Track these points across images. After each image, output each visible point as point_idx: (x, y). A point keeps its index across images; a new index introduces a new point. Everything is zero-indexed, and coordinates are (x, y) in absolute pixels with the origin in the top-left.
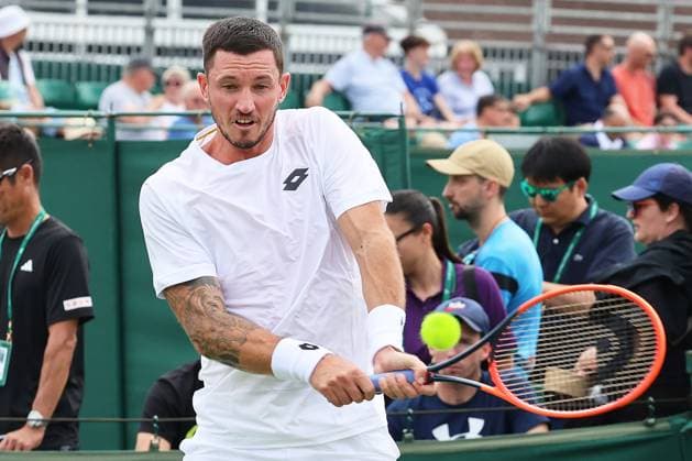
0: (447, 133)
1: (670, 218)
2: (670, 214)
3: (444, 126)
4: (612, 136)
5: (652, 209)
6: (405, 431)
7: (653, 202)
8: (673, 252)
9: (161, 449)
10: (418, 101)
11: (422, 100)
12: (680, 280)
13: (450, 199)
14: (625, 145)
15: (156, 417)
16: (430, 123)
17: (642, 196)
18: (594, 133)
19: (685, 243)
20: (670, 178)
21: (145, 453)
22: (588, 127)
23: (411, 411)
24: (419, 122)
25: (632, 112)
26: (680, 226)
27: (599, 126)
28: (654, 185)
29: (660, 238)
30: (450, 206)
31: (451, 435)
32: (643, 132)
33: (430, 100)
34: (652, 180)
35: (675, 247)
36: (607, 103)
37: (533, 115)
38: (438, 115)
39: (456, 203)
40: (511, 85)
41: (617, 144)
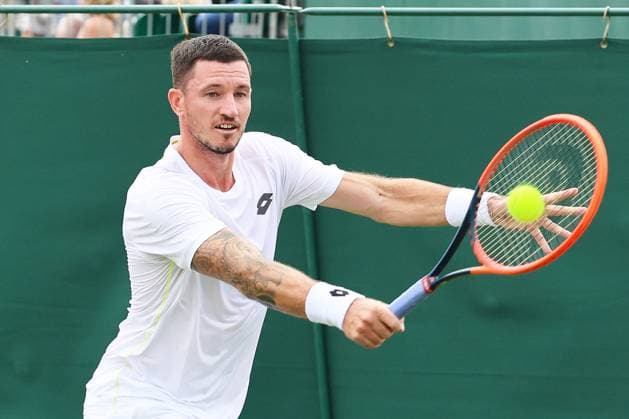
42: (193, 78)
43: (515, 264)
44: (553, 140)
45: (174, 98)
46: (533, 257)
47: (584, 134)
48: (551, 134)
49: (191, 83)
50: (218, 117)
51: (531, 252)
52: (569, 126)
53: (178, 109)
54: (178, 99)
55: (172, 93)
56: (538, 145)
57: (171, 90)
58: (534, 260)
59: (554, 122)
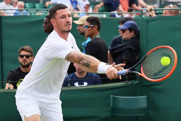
0: (79, 14)
1: (132, 34)
2: (132, 33)
3: (79, 12)
4: (119, 14)
5: (128, 32)
6: (68, 84)
7: (128, 30)
8: (132, 42)
9: (11, 89)
10: (73, 6)
11: (74, 6)
12: (134, 48)
13: (79, 30)
14: (122, 16)
15: (9, 81)
16: (76, 11)
17: (126, 28)
18: (114, 14)
19: (135, 40)
20: (132, 24)
21: (7, 90)
22: (113, 12)
23: (70, 79)
24: (73, 11)
25: (124, 8)
26: (134, 36)
27: (116, 12)
28: (128, 26)
29: (129, 38)
30: (79, 32)
31: (79, 85)
32: (126, 13)
33: (76, 6)
34: (128, 25)
35: (132, 41)
36: (118, 6)
37: (100, 9)
38: (77, 9)
39: (80, 31)
40: (95, 2)
41: (120, 16)
42: (57, 15)
43: (148, 78)
44: (167, 52)
45: (52, 22)
46: (153, 78)
47: (174, 55)
48: (167, 51)
49: (56, 16)
50: (66, 23)
51: (153, 76)
52: (172, 51)
53: (54, 24)
54: (54, 21)
55: (52, 20)
56: (164, 52)
57: (51, 20)
58: (153, 79)
59: (169, 48)
